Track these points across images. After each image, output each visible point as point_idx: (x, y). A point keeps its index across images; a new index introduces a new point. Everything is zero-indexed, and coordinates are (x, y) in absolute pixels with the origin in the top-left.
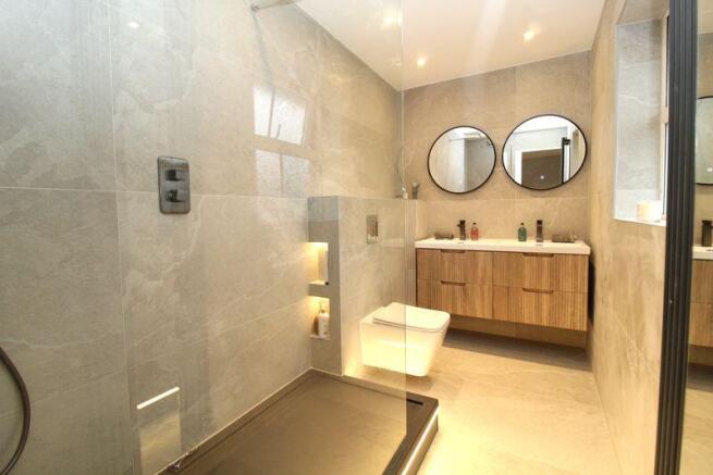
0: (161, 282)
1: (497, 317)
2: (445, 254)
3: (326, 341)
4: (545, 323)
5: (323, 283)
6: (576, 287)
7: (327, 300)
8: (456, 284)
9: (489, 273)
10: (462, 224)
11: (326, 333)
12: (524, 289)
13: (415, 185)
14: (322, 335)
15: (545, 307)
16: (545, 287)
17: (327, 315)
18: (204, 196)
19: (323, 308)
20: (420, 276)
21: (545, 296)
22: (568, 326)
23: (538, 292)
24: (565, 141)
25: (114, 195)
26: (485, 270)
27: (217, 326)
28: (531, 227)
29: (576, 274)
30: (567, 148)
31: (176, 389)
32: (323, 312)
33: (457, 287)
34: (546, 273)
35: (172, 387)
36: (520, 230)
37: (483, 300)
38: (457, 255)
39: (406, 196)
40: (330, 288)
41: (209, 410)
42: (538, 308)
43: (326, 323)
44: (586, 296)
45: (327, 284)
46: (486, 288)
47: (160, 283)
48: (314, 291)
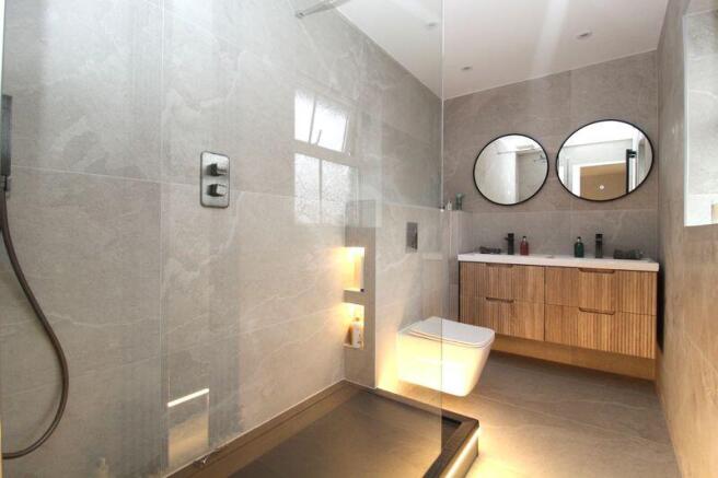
0: (199, 272)
1: (549, 339)
2: (491, 268)
3: (360, 352)
4: (605, 348)
5: (358, 290)
6: (642, 308)
7: (362, 308)
8: (502, 300)
9: (540, 290)
10: (510, 238)
11: (359, 342)
12: (580, 309)
13: (459, 196)
14: (355, 344)
15: (605, 329)
16: (605, 307)
17: (361, 324)
18: (243, 193)
19: (358, 316)
20: (463, 292)
21: (606, 318)
22: (632, 351)
23: (596, 312)
24: (630, 154)
25: (158, 185)
26: (535, 287)
27: (249, 323)
28: (589, 243)
29: (642, 292)
30: (633, 161)
31: (207, 391)
32: (358, 319)
33: (504, 304)
34: (606, 292)
35: (202, 388)
36: (576, 245)
37: (533, 318)
38: (504, 269)
39: (449, 206)
40: (365, 295)
41: (237, 408)
42: (597, 331)
43: (361, 332)
44: (654, 319)
45: (362, 290)
46: (536, 306)
47: (197, 274)
48: (349, 297)
